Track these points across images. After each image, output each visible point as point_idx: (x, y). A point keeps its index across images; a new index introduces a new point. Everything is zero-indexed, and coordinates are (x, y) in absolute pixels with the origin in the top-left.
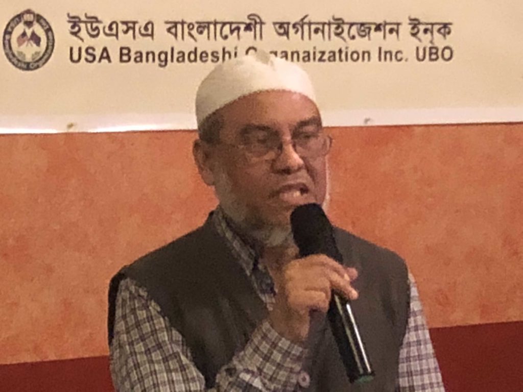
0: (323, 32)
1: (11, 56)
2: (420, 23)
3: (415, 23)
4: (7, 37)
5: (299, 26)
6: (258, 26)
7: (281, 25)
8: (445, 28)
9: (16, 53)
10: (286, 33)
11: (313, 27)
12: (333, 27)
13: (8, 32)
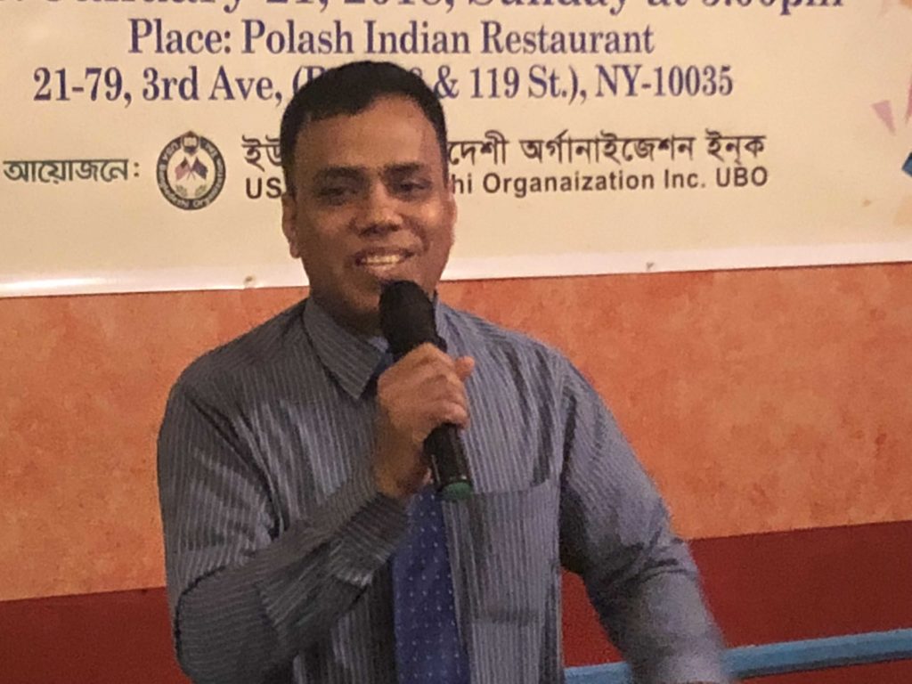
0: (588, 151)
1: (167, 192)
2: (720, 137)
3: (714, 138)
4: (162, 167)
5: (556, 144)
6: (500, 147)
7: (531, 144)
8: (756, 143)
9: (174, 188)
10: (538, 154)
11: (575, 146)
12: (602, 145)
13: (163, 161)
